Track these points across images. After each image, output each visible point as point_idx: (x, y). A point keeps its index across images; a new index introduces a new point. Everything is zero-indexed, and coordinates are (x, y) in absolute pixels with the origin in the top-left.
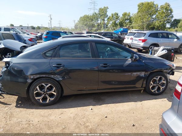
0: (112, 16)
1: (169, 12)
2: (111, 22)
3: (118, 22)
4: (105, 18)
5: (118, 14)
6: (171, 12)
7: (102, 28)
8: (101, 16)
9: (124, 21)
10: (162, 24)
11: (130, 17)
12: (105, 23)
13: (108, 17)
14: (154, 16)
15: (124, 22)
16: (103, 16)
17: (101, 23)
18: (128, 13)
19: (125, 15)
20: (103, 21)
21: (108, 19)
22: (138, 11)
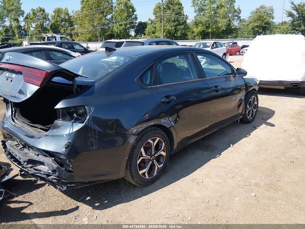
0: (34, 14)
1: (131, 10)
2: (34, 25)
3: (47, 24)
4: (19, 16)
5: (44, 11)
6: (134, 11)
7: (17, 36)
8: (9, 11)
9: (58, 23)
10: (123, 29)
11: (70, 17)
12: (21, 26)
13: (25, 15)
14: (109, 17)
15: (59, 25)
16: (14, 12)
17: (11, 27)
18: (64, 9)
19: (58, 12)
20: (16, 22)
21: (26, 18)
22: (81, 6)
